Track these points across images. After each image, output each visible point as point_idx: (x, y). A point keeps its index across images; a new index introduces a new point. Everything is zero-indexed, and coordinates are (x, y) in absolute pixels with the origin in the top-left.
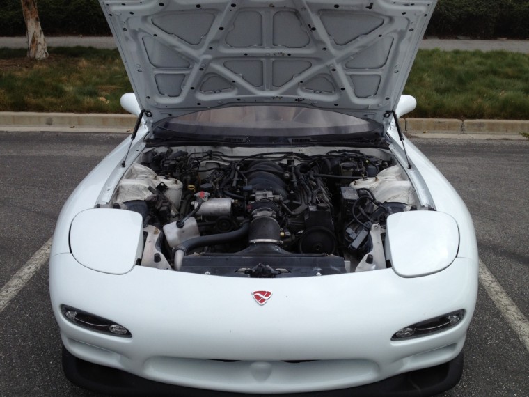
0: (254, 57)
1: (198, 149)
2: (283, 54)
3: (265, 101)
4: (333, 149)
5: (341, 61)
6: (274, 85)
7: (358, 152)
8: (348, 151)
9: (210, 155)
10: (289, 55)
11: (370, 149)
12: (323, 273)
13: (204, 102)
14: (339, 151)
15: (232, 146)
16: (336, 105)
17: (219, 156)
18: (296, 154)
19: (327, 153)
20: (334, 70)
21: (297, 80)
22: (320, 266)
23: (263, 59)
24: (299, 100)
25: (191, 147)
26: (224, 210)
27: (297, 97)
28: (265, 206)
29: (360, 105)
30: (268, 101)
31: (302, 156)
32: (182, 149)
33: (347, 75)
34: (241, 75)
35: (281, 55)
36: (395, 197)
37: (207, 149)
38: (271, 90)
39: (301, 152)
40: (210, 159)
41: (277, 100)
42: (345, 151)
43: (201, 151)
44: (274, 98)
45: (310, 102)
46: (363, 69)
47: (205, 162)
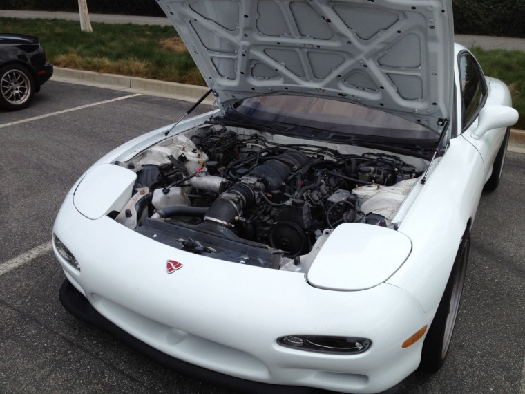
0: (286, 46)
1: (248, 132)
2: (312, 46)
3: (311, 92)
4: (371, 151)
5: (369, 56)
6: (316, 77)
7: (398, 159)
8: (388, 156)
9: (256, 138)
10: (318, 46)
11: (411, 158)
12: (247, 262)
13: (257, 87)
14: (377, 155)
15: (273, 133)
16: (382, 104)
17: (263, 140)
18: (330, 150)
19: (364, 155)
20: (366, 66)
21: (335, 73)
22: (249, 255)
23: (296, 49)
24: (342, 95)
25: (242, 129)
26: (214, 187)
27: (340, 92)
28: (236, 190)
29: (407, 108)
30: (314, 93)
31: (336, 153)
32: (234, 129)
33: (383, 73)
34: (283, 63)
35: (310, 46)
36: (382, 209)
37: (254, 132)
38: (315, 82)
39: (335, 149)
40: (256, 143)
41: (321, 93)
42: (384, 155)
43: (249, 134)
44: (317, 90)
45: (353, 98)
46: (398, 68)
47: (251, 144)
